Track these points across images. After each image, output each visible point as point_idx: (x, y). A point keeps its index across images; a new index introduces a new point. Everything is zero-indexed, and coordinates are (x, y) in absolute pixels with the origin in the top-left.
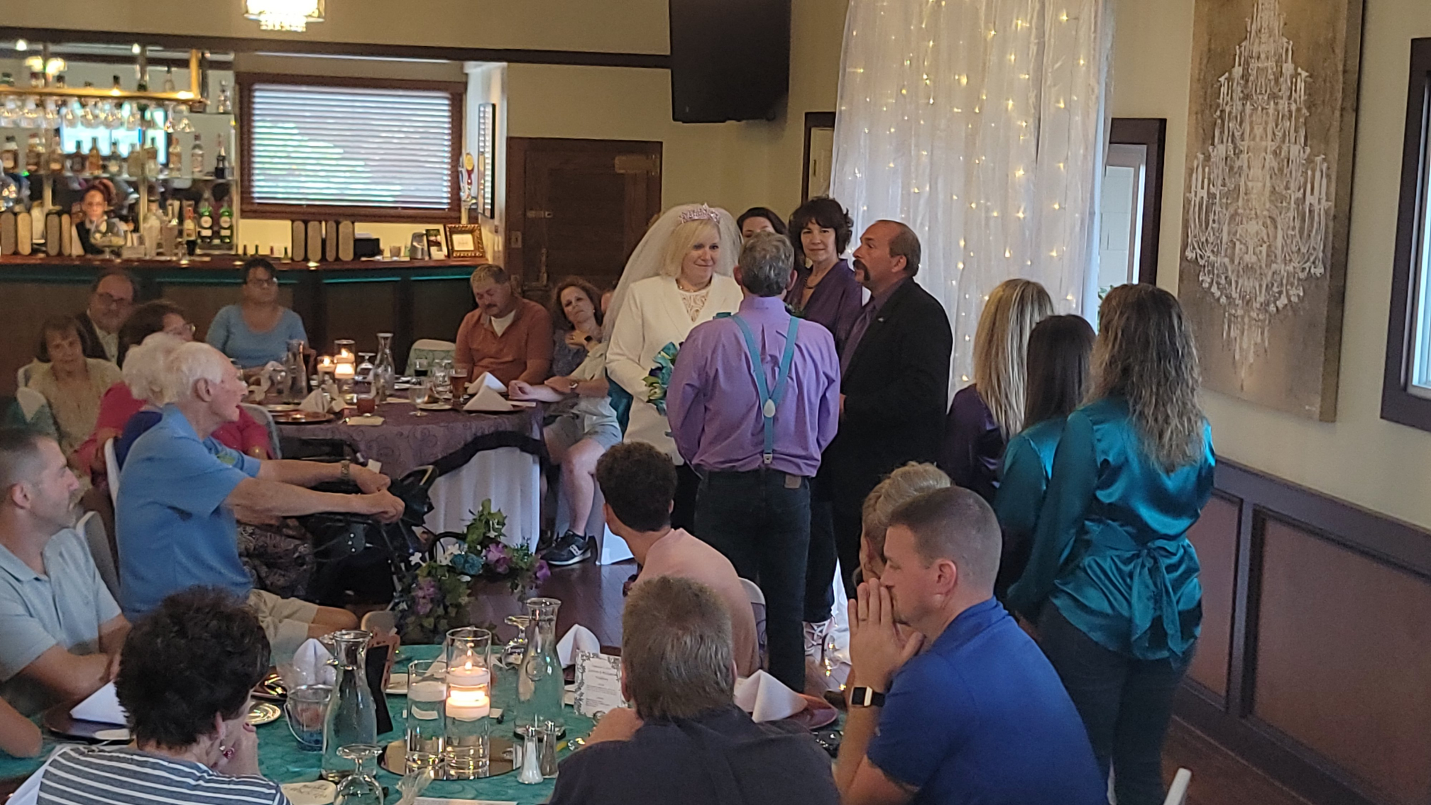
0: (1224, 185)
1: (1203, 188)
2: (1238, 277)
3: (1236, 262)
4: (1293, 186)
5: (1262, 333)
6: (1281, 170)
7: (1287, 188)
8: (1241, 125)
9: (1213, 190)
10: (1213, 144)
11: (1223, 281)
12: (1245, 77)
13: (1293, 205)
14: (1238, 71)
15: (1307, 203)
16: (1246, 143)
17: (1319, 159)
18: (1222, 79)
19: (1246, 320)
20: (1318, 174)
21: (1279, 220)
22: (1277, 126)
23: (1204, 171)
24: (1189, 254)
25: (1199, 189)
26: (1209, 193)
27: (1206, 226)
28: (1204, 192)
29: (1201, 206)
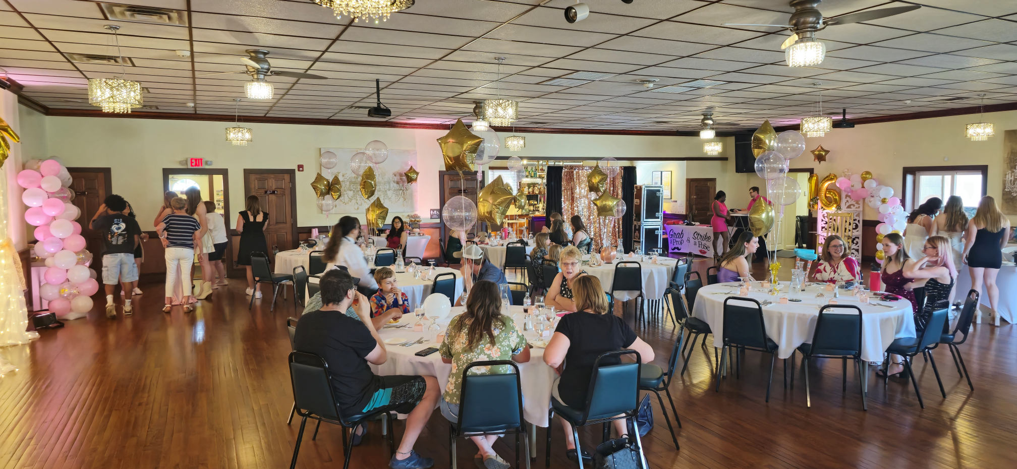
10: (1015, 168)
23: (1012, 174)
24: (1006, 190)
25: (1009, 177)
26: (1015, 179)
27: (1014, 184)
28: (1013, 178)
29: (1011, 181)
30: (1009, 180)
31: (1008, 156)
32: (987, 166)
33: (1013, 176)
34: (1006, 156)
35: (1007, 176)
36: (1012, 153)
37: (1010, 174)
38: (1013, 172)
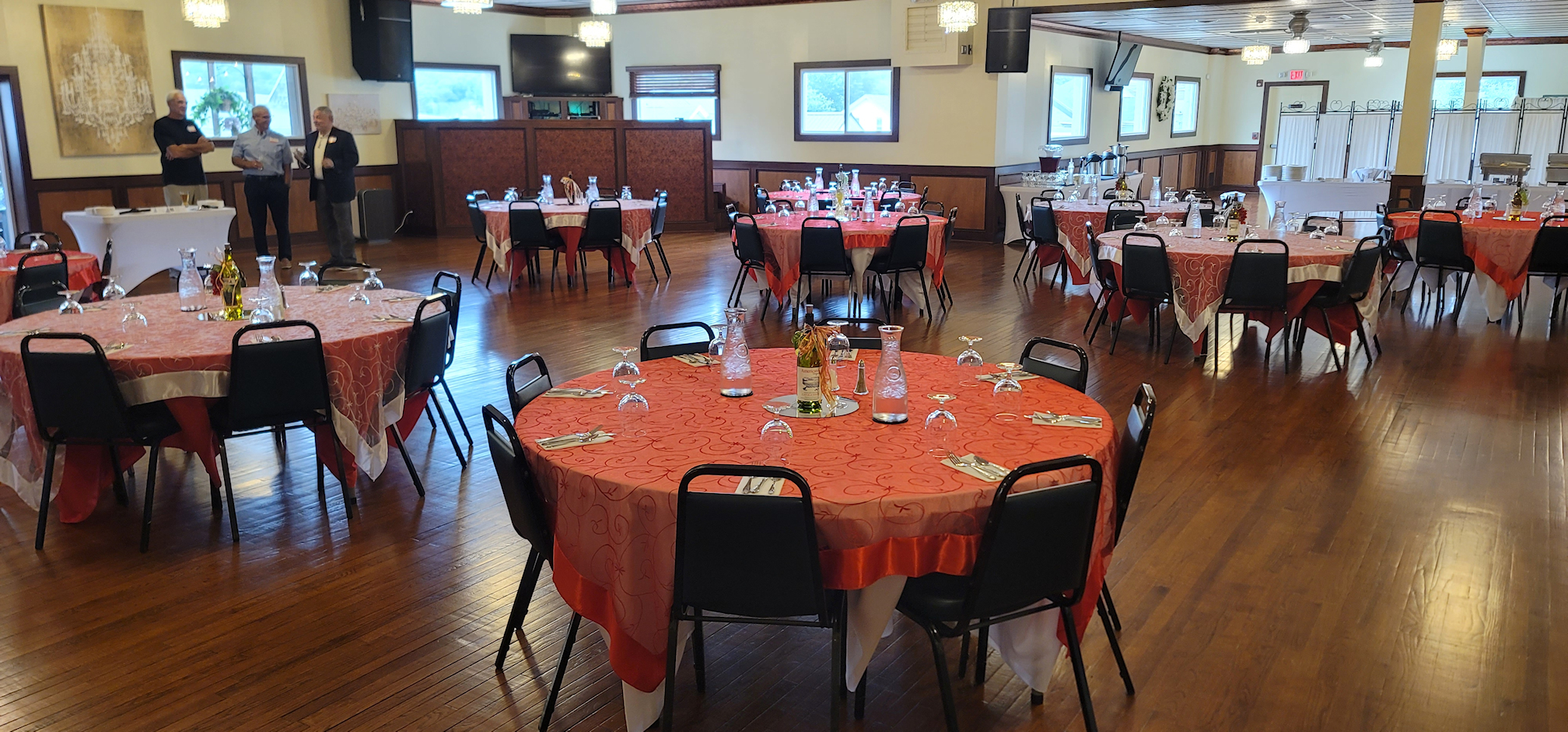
0: (85, 88)
2: (103, 117)
3: (100, 112)
4: (130, 88)
5: (123, 132)
6: (122, 84)
7: (126, 88)
8: (92, 69)
9: (77, 91)
10: (73, 74)
11: (93, 119)
12: (91, 55)
13: (131, 94)
14: (85, 53)
15: (139, 92)
16: (97, 76)
17: (143, 81)
18: (74, 54)
19: (112, 130)
20: (144, 85)
21: (125, 99)
22: (116, 71)
23: (69, 84)
24: (65, 112)
26: (75, 92)
27: (76, 102)
28: (72, 92)
30: (67, 95)
32: (15, 68)
33: (72, 89)
35: (62, 88)
36: (63, 46)
37: (66, 85)
38: (71, 80)
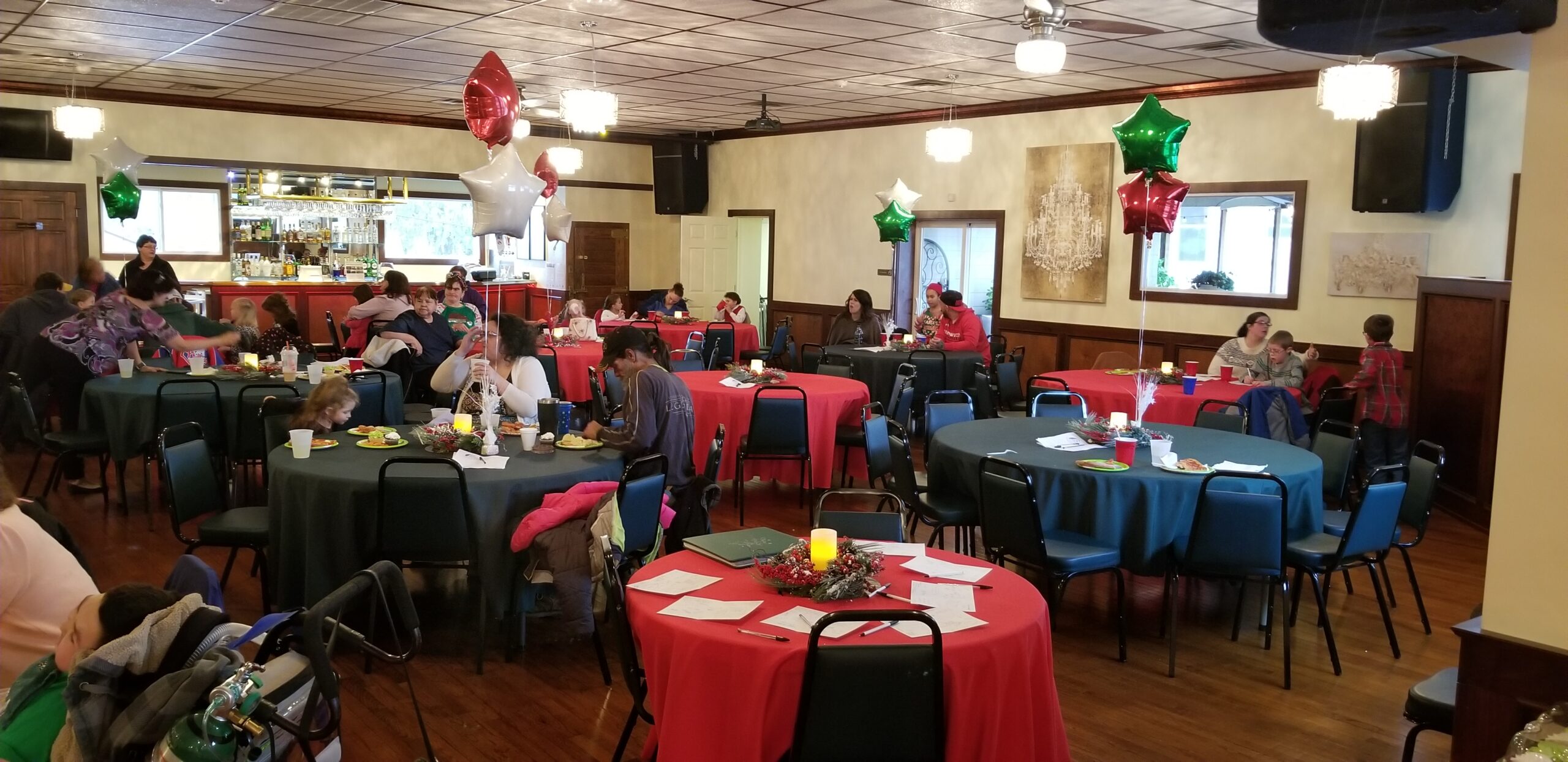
0: (1047, 231)
1: (1034, 232)
2: (1056, 260)
3: (1055, 256)
4: (1084, 230)
5: (1071, 278)
6: (1078, 225)
7: (1081, 231)
8: (1055, 211)
9: (1040, 233)
10: (1039, 217)
11: (1048, 262)
12: (1056, 196)
13: (1084, 236)
14: (1052, 194)
15: (1092, 234)
16: (1058, 217)
17: (1097, 221)
18: (1043, 196)
19: (1062, 274)
20: (1097, 226)
21: (1077, 241)
22: (1074, 211)
23: (1034, 227)
24: (1027, 255)
25: (1032, 233)
26: (1038, 234)
27: (1037, 245)
28: (1035, 234)
29: (1033, 238)
30: (1031, 236)
31: (1030, 193)
32: (1004, 211)
33: (1036, 231)
34: (1028, 195)
35: (1029, 228)
36: (1035, 187)
37: (1032, 226)
38: (1036, 222)
